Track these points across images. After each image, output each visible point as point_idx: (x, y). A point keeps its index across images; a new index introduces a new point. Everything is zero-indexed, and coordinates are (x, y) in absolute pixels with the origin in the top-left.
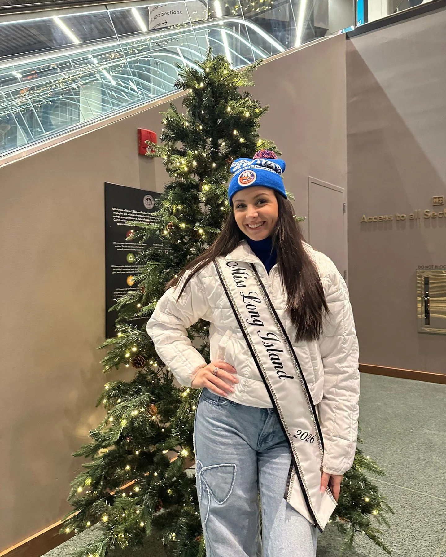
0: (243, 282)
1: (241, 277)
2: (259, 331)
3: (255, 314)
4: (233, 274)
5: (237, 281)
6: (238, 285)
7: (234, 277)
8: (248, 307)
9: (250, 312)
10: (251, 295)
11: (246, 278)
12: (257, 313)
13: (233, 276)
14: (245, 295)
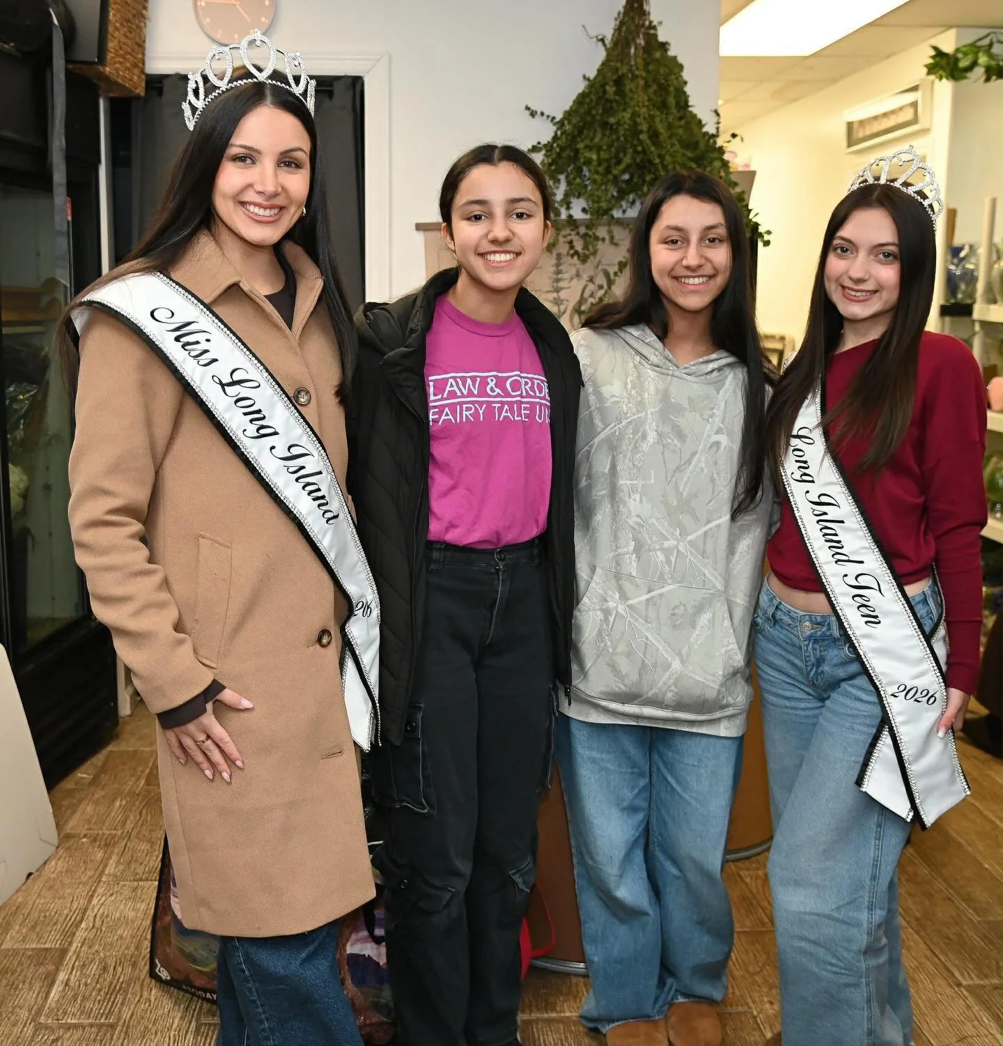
0: (206, 351)
1: (197, 343)
2: (273, 448)
3: (256, 415)
4: (177, 339)
5: (193, 353)
6: (202, 362)
7: (183, 347)
8: (240, 404)
9: (245, 414)
10: (237, 377)
11: (208, 340)
12: (259, 411)
13: (181, 344)
14: (224, 382)
